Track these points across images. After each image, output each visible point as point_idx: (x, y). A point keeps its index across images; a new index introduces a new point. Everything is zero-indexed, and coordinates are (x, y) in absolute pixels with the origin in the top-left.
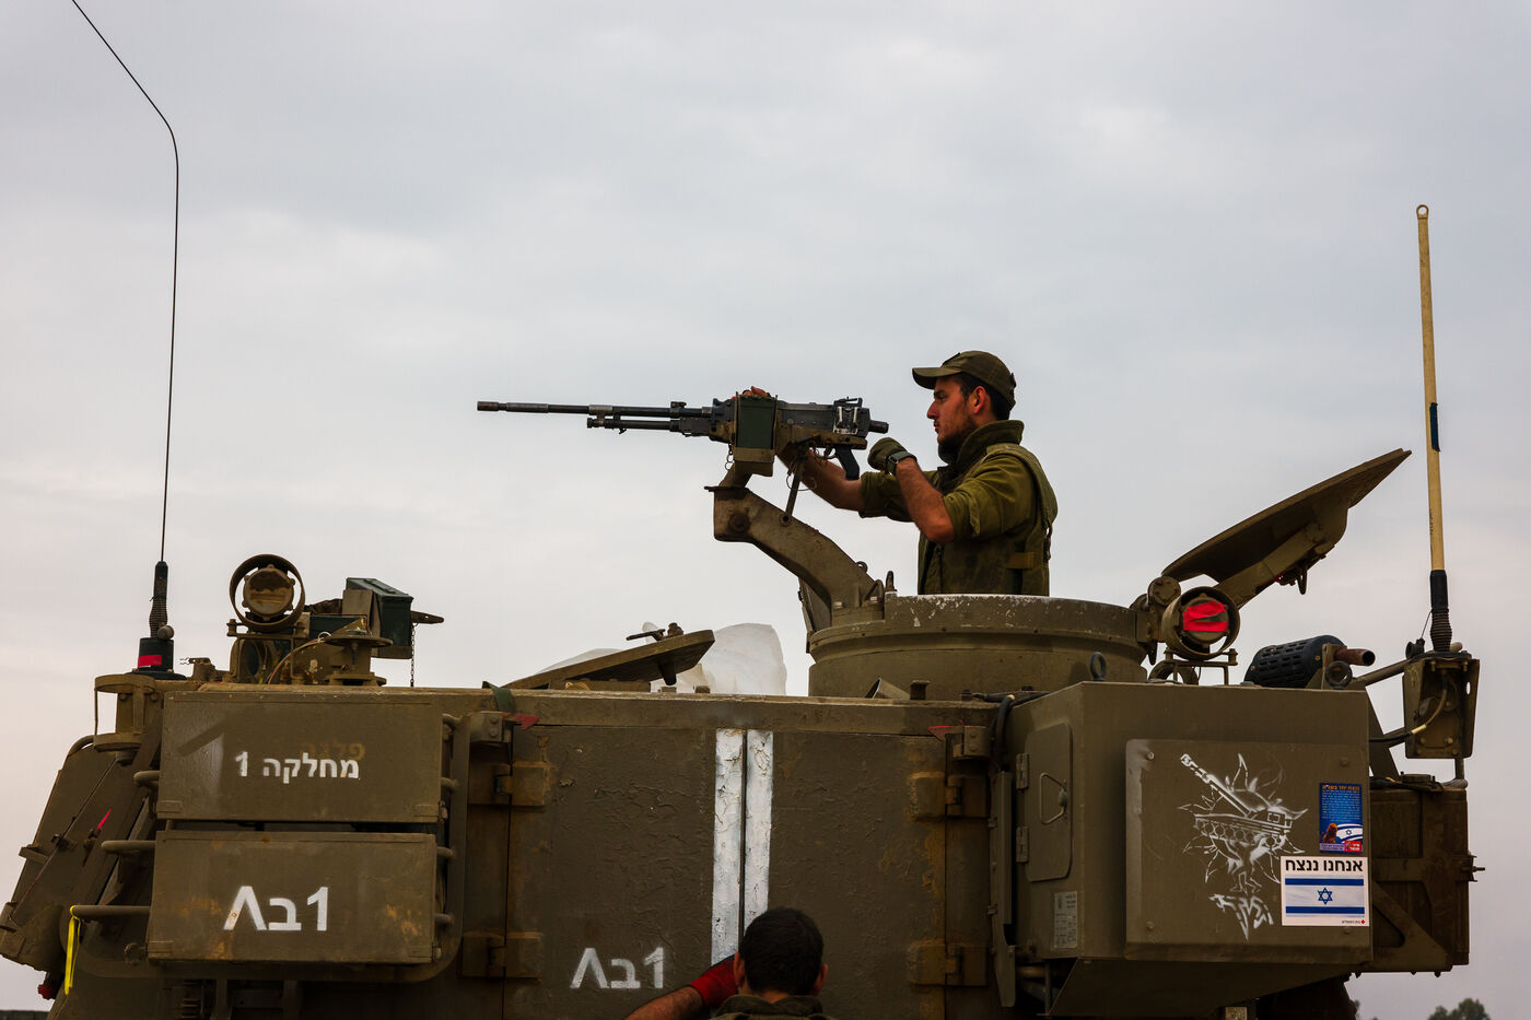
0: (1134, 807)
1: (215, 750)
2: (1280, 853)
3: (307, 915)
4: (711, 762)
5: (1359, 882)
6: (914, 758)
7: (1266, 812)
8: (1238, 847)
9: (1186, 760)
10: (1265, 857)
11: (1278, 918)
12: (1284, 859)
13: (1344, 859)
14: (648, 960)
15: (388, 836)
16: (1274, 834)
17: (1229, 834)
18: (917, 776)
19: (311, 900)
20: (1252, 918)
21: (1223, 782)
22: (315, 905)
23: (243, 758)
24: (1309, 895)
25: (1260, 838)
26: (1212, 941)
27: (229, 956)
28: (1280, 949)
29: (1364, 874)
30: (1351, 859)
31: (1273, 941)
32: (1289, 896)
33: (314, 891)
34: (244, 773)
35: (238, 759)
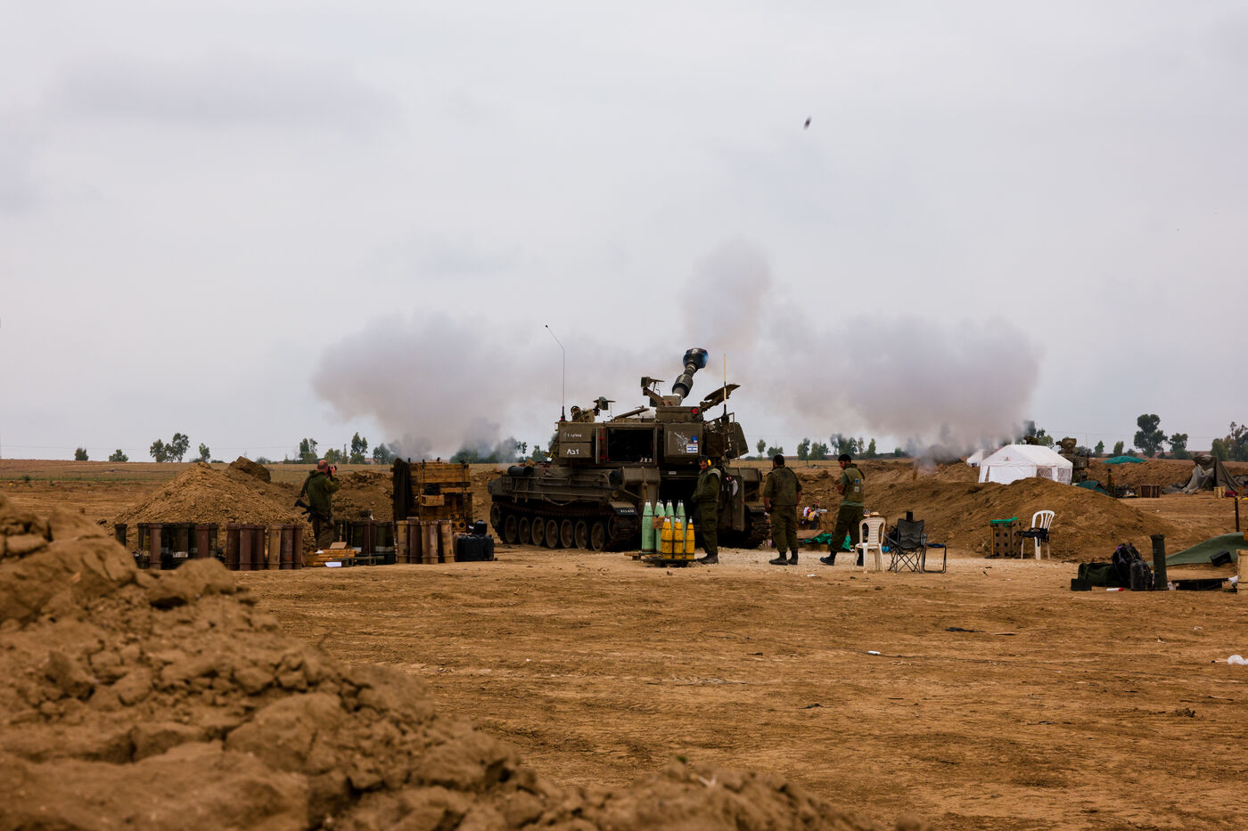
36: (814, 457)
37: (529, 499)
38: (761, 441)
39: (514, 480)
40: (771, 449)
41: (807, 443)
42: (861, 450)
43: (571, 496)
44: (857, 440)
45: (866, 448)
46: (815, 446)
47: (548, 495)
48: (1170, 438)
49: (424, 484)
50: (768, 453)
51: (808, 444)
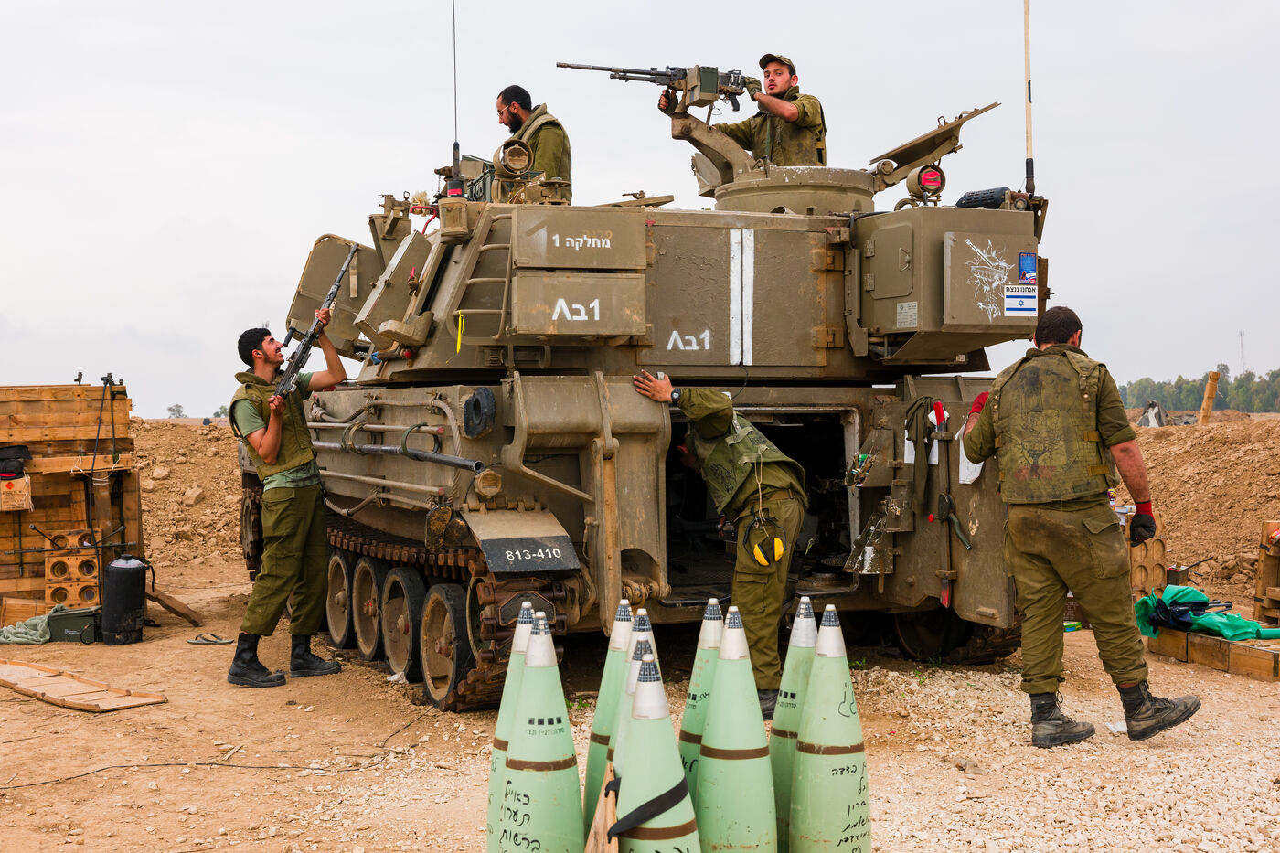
0: (948, 263)
1: (543, 233)
2: (1004, 284)
3: (590, 312)
4: (728, 244)
5: (1034, 297)
6: (813, 243)
7: (998, 266)
8: (988, 281)
9: (968, 242)
10: (998, 286)
11: (1003, 313)
12: (1006, 287)
13: (1028, 287)
14: (701, 337)
15: (625, 275)
16: (1002, 276)
17: (985, 275)
18: (814, 251)
19: (591, 306)
20: (993, 313)
21: (982, 251)
22: (593, 308)
23: (556, 237)
24: (1014, 303)
25: (996, 277)
26: (976, 323)
27: (555, 332)
28: (1002, 327)
29: (1036, 294)
30: (1031, 287)
31: (1001, 323)
32: (1008, 303)
33: (592, 301)
34: (557, 245)
35: (554, 238)
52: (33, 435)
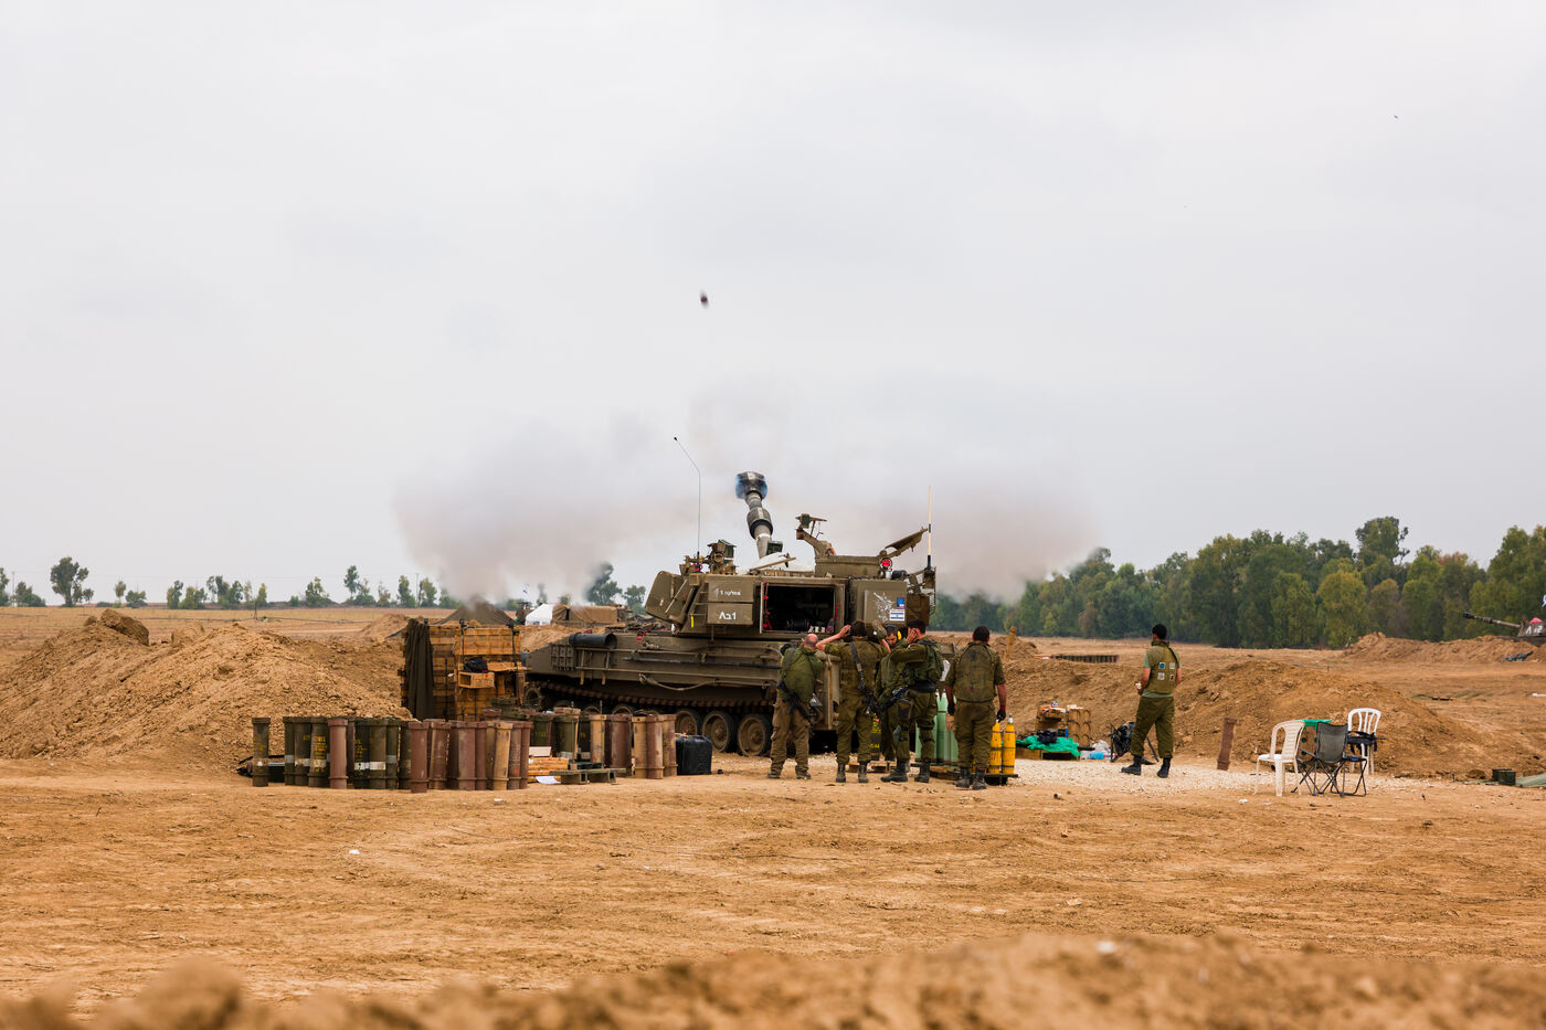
1: (717, 590)
2: (890, 609)
7: (888, 602)
8: (882, 608)
9: (875, 594)
10: (887, 610)
11: (889, 620)
19: (733, 614)
20: (885, 619)
21: (881, 597)
23: (722, 591)
25: (887, 606)
34: (722, 594)
36: (188, 606)
37: (607, 680)
38: (121, 583)
39: (577, 653)
40: (131, 593)
41: (178, 586)
42: (247, 596)
43: (701, 677)
44: (243, 585)
45: (254, 594)
46: (190, 590)
47: (648, 675)
48: (625, 590)
49: (463, 656)
50: (127, 598)
51: (181, 587)
52: (483, 652)
